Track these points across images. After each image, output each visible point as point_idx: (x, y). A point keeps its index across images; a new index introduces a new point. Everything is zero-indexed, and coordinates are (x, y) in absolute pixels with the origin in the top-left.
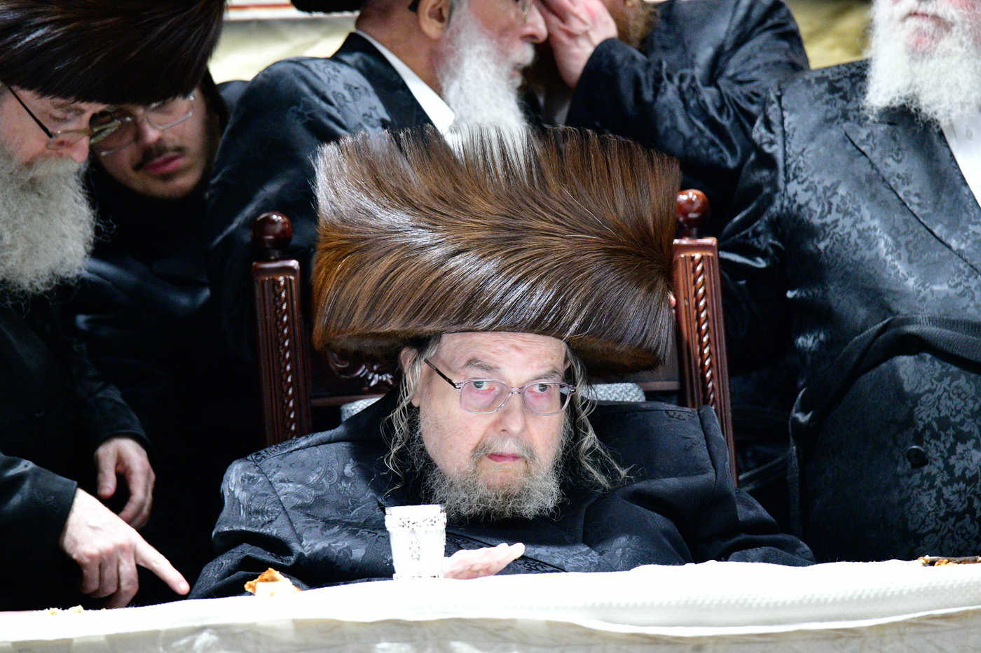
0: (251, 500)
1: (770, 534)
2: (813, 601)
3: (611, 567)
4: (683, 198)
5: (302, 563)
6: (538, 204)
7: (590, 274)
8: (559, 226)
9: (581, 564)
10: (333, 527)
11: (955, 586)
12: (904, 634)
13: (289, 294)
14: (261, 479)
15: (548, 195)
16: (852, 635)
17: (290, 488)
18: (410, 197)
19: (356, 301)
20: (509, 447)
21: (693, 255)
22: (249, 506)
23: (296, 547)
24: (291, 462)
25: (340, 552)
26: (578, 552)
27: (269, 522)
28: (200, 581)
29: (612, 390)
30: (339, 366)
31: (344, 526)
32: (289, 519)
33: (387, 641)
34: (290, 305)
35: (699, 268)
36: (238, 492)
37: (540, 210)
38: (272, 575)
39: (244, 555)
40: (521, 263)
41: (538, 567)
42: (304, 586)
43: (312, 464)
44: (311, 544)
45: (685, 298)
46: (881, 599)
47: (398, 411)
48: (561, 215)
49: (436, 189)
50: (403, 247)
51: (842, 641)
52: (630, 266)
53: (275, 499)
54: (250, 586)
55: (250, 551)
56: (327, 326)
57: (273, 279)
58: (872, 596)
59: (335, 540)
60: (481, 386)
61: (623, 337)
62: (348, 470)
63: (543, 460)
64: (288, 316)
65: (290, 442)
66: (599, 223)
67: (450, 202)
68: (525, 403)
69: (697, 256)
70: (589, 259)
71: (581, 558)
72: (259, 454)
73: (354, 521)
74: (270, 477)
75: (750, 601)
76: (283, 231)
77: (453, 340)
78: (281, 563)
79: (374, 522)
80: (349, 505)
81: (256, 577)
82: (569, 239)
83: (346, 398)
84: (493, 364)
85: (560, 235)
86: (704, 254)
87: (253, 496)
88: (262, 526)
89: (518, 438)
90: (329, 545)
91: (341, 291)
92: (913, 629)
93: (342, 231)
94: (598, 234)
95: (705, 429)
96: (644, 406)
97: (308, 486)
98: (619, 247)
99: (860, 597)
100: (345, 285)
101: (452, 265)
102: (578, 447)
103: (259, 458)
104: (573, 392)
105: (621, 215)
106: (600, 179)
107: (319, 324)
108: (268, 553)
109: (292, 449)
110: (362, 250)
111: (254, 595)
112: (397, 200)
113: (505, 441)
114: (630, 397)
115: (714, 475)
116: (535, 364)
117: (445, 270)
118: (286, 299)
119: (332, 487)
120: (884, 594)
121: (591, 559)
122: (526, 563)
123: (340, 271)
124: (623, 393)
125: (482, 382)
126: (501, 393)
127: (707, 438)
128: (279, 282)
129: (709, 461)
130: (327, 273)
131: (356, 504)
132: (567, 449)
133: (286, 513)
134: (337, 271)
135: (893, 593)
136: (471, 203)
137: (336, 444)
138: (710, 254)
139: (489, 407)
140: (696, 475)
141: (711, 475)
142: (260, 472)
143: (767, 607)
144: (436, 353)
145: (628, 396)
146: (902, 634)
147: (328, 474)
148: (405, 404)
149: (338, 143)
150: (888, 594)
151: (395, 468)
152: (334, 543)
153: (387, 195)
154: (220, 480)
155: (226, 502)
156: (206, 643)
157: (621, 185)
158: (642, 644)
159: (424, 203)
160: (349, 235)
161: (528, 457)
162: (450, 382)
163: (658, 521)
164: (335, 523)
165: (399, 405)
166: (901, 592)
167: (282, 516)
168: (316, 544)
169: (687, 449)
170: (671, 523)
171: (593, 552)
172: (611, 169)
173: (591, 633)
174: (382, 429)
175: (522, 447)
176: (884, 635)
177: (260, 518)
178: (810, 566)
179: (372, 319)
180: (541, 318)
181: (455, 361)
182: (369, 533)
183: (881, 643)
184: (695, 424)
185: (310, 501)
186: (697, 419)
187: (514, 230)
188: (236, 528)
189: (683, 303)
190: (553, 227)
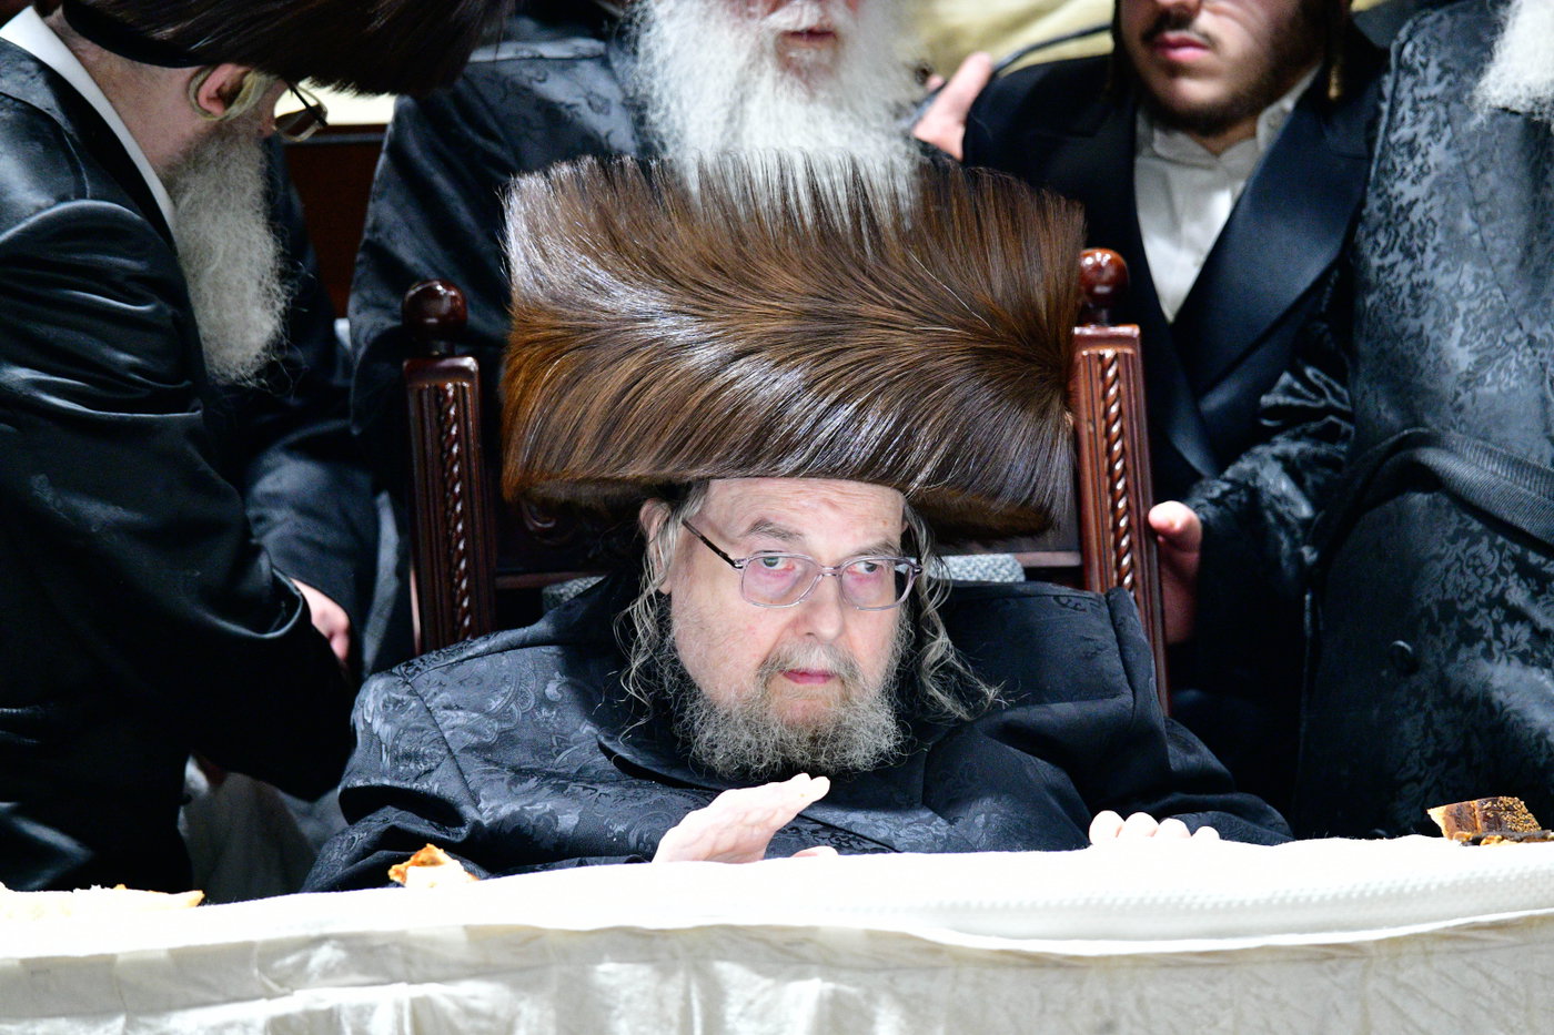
0: (397, 737)
1: (1220, 794)
2: (1289, 901)
3: (968, 842)
4: (1089, 261)
5: (478, 837)
6: (870, 277)
7: (951, 390)
8: (902, 313)
9: (919, 837)
10: (528, 780)
11: (1513, 878)
12: (1432, 953)
13: (461, 410)
14: (414, 704)
15: (886, 263)
16: (1349, 954)
17: (459, 718)
18: (667, 264)
19: (577, 427)
20: (818, 660)
21: (1101, 352)
22: (395, 747)
23: (470, 813)
24: (462, 677)
25: (538, 820)
26: (916, 819)
27: (426, 772)
28: (318, 865)
29: (973, 565)
30: (539, 525)
31: (545, 779)
32: (459, 768)
33: (612, 961)
34: (463, 427)
35: (1111, 373)
36: (377, 725)
37: (872, 287)
38: (432, 855)
39: (388, 825)
40: (842, 372)
41: (852, 843)
42: (483, 873)
43: (494, 682)
44: (493, 806)
45: (1089, 420)
46: (1398, 897)
47: (640, 602)
48: (906, 295)
49: (709, 252)
50: (654, 345)
51: (1333, 963)
52: (1013, 375)
53: (435, 736)
54: (398, 873)
55: (397, 818)
56: (528, 466)
57: (436, 387)
58: (1381, 893)
59: (530, 800)
60: (775, 564)
61: (1001, 488)
62: (552, 690)
63: (870, 679)
64: (460, 445)
65: (460, 645)
66: (964, 308)
67: (730, 274)
68: (842, 590)
69: (1109, 353)
70: (950, 366)
71: (919, 829)
72: (412, 664)
73: (562, 770)
74: (428, 701)
75: (1187, 900)
76: (452, 311)
77: (729, 489)
78: (446, 837)
79: (593, 772)
80: (553, 746)
81: (407, 858)
82: (920, 333)
83: (551, 576)
84: (794, 527)
85: (905, 328)
86: (1120, 350)
87: (401, 731)
88: (416, 779)
89: (831, 646)
90: (522, 808)
91: (552, 412)
92: (1447, 946)
93: (556, 315)
94: (962, 326)
95: (1117, 625)
96: (1021, 589)
97: (488, 715)
98: (996, 346)
99: (1362, 893)
100: (559, 401)
101: (734, 374)
102: (921, 658)
103: (410, 671)
104: (918, 573)
105: (999, 295)
106: (967, 239)
107: (514, 463)
108: (426, 821)
109: (464, 656)
110: (589, 346)
111: (403, 886)
112: (645, 269)
113: (811, 651)
114: (1001, 576)
115: (1132, 698)
116: (860, 531)
117: (722, 383)
118: (456, 419)
119: (527, 717)
120: (1401, 889)
121: (937, 830)
122: (832, 836)
123: (550, 379)
124: (990, 571)
125: (777, 558)
126: (805, 574)
127: (1120, 640)
128: (446, 391)
129: (1123, 676)
130: (527, 381)
131: (564, 743)
132: (903, 661)
133: (454, 757)
134: (545, 379)
135: (1414, 887)
136: (765, 276)
137: (533, 649)
138: (1129, 351)
139: (784, 598)
140: (1102, 698)
141: (1126, 698)
142: (412, 693)
143: (1216, 909)
144: (700, 511)
145: (998, 574)
146: (1427, 954)
147: (519, 696)
148: (651, 590)
149: (547, 175)
150: (1407, 890)
151: (638, 692)
152: (530, 805)
153: (629, 259)
154: (349, 705)
155: (359, 739)
156: (327, 963)
157: (999, 248)
158: (1019, 966)
159: (689, 274)
160: (567, 323)
161: (846, 675)
162: (725, 557)
163: (1042, 771)
164: (531, 773)
165: (642, 592)
166: (1427, 886)
167: (447, 762)
168: (501, 806)
169: (1089, 657)
170: (1064, 775)
171: (940, 820)
172: (983, 221)
173: (935, 950)
174: (616, 630)
175: (837, 660)
176: (1400, 955)
177: (412, 766)
178: (1283, 844)
179: (605, 457)
180: (874, 459)
181: (732, 524)
182: (585, 788)
183: (1396, 966)
184: (1100, 617)
185: (490, 738)
186: (1105, 610)
187: (832, 320)
188: (374, 782)
189: (1087, 429)
190: (892, 314)
